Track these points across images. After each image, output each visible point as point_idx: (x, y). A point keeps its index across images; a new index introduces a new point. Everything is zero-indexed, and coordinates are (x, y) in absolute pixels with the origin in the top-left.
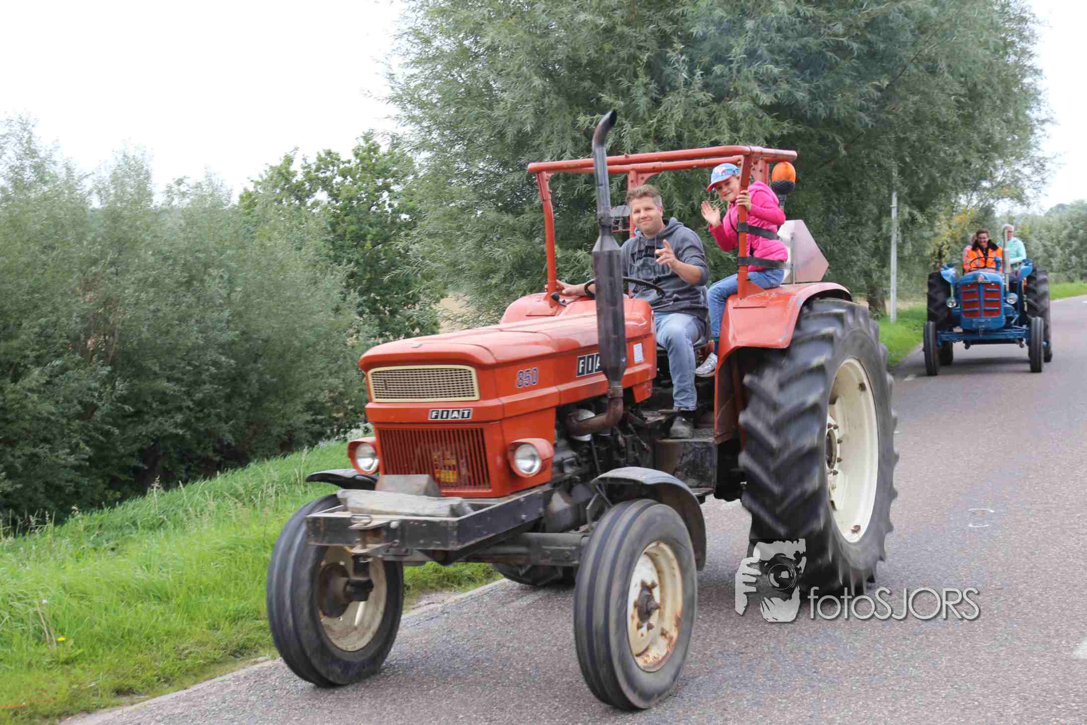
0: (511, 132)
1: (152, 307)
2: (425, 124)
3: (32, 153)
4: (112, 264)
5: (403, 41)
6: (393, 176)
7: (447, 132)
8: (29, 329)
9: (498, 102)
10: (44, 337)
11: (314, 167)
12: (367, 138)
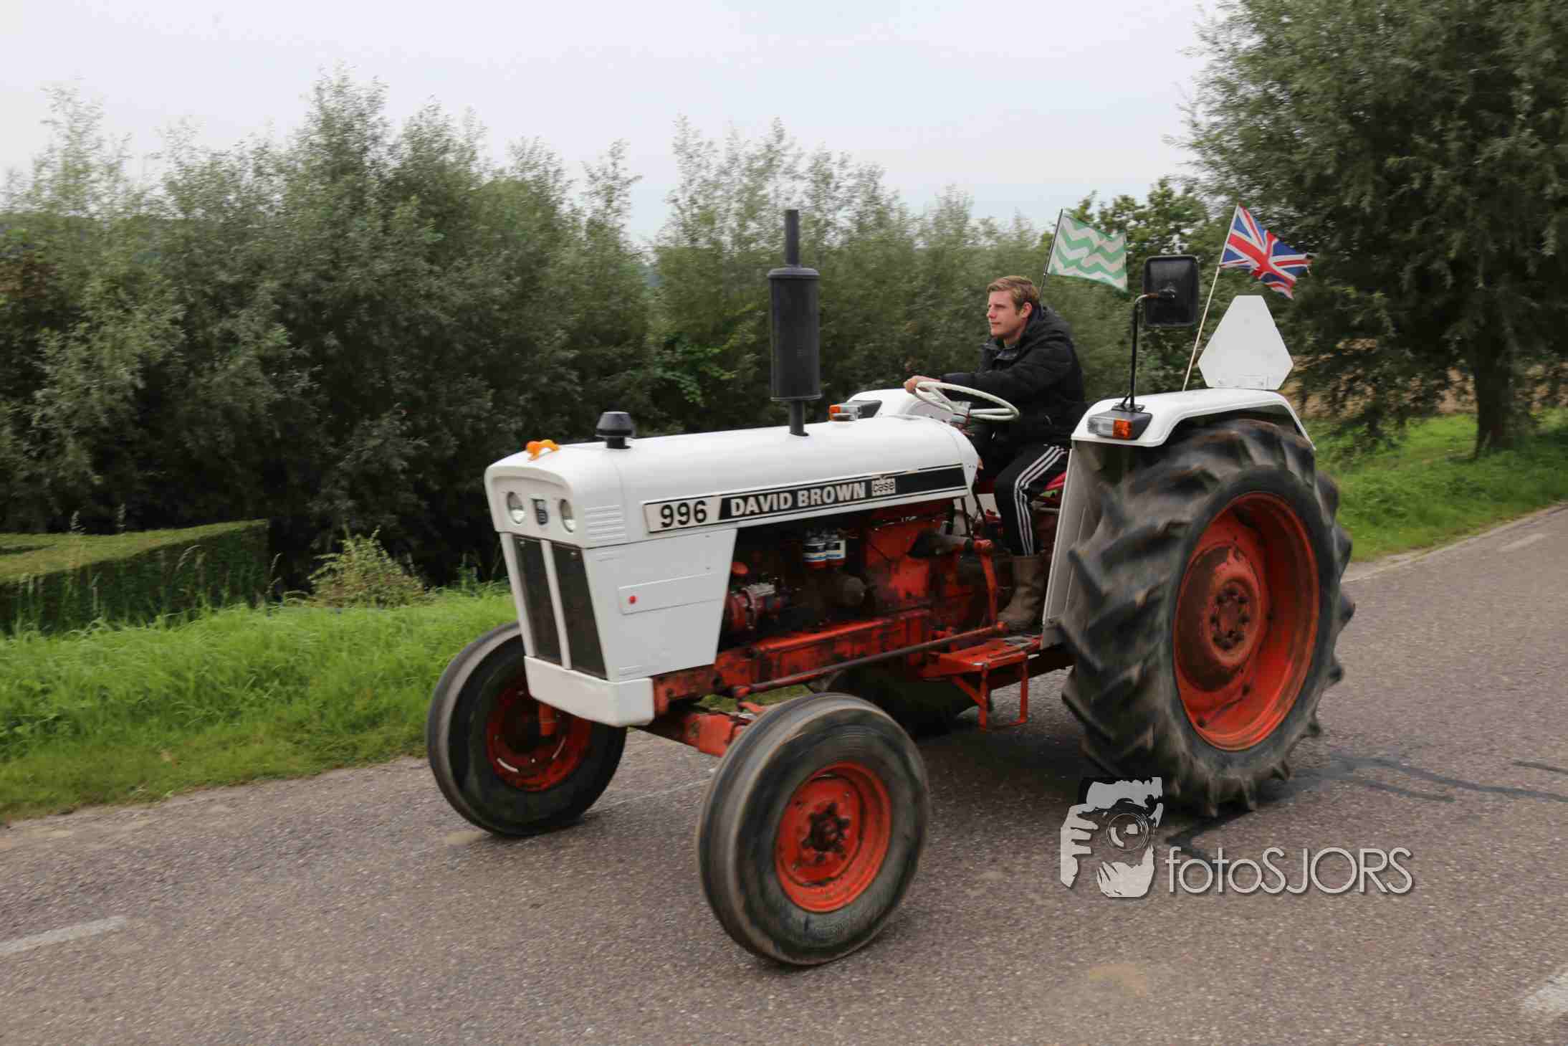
0: (1309, 176)
1: (962, 336)
2: (1224, 169)
3: (873, 199)
4: (931, 297)
5: (1209, 90)
6: (1188, 220)
7: (1245, 177)
8: (861, 350)
9: (1299, 147)
10: (872, 358)
11: (1110, 212)
12: (1163, 184)
